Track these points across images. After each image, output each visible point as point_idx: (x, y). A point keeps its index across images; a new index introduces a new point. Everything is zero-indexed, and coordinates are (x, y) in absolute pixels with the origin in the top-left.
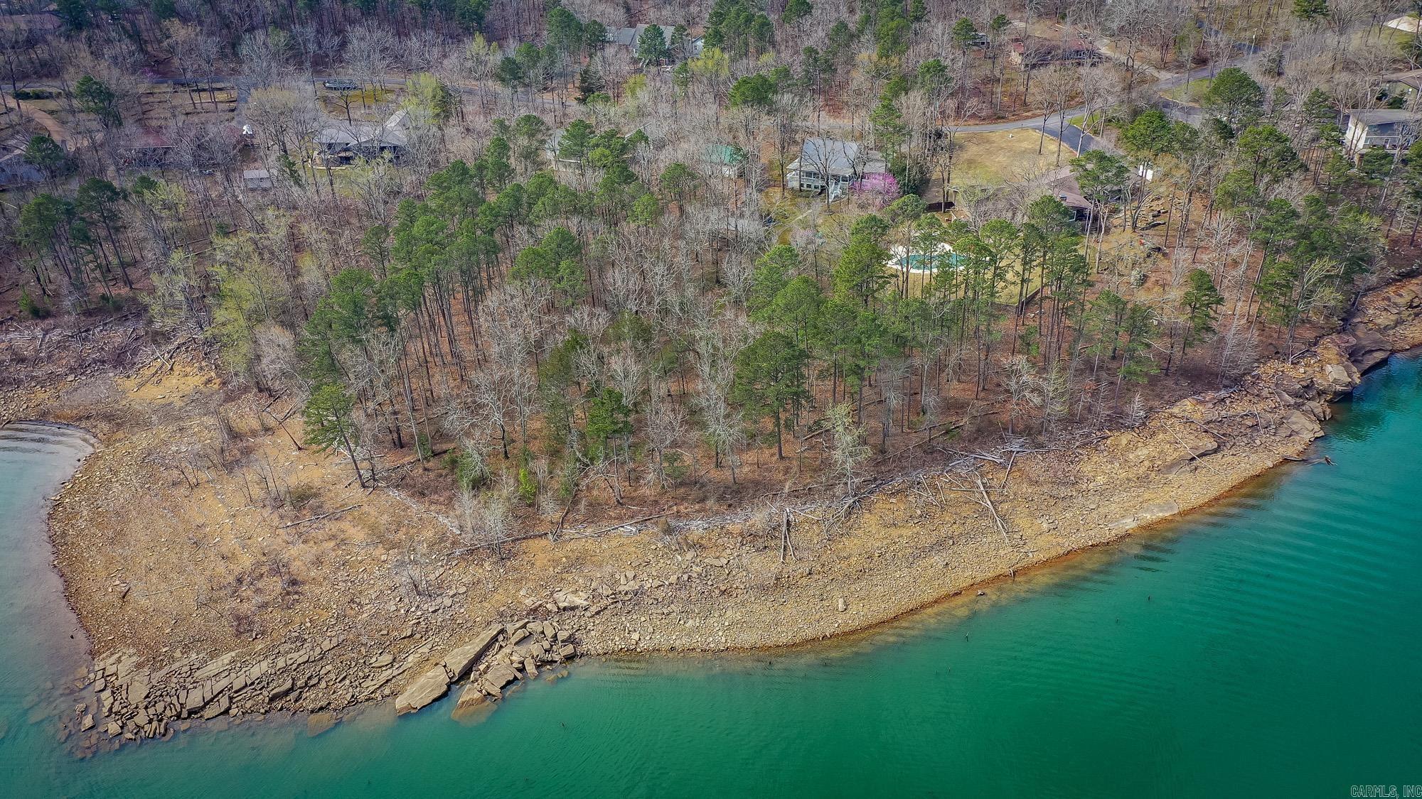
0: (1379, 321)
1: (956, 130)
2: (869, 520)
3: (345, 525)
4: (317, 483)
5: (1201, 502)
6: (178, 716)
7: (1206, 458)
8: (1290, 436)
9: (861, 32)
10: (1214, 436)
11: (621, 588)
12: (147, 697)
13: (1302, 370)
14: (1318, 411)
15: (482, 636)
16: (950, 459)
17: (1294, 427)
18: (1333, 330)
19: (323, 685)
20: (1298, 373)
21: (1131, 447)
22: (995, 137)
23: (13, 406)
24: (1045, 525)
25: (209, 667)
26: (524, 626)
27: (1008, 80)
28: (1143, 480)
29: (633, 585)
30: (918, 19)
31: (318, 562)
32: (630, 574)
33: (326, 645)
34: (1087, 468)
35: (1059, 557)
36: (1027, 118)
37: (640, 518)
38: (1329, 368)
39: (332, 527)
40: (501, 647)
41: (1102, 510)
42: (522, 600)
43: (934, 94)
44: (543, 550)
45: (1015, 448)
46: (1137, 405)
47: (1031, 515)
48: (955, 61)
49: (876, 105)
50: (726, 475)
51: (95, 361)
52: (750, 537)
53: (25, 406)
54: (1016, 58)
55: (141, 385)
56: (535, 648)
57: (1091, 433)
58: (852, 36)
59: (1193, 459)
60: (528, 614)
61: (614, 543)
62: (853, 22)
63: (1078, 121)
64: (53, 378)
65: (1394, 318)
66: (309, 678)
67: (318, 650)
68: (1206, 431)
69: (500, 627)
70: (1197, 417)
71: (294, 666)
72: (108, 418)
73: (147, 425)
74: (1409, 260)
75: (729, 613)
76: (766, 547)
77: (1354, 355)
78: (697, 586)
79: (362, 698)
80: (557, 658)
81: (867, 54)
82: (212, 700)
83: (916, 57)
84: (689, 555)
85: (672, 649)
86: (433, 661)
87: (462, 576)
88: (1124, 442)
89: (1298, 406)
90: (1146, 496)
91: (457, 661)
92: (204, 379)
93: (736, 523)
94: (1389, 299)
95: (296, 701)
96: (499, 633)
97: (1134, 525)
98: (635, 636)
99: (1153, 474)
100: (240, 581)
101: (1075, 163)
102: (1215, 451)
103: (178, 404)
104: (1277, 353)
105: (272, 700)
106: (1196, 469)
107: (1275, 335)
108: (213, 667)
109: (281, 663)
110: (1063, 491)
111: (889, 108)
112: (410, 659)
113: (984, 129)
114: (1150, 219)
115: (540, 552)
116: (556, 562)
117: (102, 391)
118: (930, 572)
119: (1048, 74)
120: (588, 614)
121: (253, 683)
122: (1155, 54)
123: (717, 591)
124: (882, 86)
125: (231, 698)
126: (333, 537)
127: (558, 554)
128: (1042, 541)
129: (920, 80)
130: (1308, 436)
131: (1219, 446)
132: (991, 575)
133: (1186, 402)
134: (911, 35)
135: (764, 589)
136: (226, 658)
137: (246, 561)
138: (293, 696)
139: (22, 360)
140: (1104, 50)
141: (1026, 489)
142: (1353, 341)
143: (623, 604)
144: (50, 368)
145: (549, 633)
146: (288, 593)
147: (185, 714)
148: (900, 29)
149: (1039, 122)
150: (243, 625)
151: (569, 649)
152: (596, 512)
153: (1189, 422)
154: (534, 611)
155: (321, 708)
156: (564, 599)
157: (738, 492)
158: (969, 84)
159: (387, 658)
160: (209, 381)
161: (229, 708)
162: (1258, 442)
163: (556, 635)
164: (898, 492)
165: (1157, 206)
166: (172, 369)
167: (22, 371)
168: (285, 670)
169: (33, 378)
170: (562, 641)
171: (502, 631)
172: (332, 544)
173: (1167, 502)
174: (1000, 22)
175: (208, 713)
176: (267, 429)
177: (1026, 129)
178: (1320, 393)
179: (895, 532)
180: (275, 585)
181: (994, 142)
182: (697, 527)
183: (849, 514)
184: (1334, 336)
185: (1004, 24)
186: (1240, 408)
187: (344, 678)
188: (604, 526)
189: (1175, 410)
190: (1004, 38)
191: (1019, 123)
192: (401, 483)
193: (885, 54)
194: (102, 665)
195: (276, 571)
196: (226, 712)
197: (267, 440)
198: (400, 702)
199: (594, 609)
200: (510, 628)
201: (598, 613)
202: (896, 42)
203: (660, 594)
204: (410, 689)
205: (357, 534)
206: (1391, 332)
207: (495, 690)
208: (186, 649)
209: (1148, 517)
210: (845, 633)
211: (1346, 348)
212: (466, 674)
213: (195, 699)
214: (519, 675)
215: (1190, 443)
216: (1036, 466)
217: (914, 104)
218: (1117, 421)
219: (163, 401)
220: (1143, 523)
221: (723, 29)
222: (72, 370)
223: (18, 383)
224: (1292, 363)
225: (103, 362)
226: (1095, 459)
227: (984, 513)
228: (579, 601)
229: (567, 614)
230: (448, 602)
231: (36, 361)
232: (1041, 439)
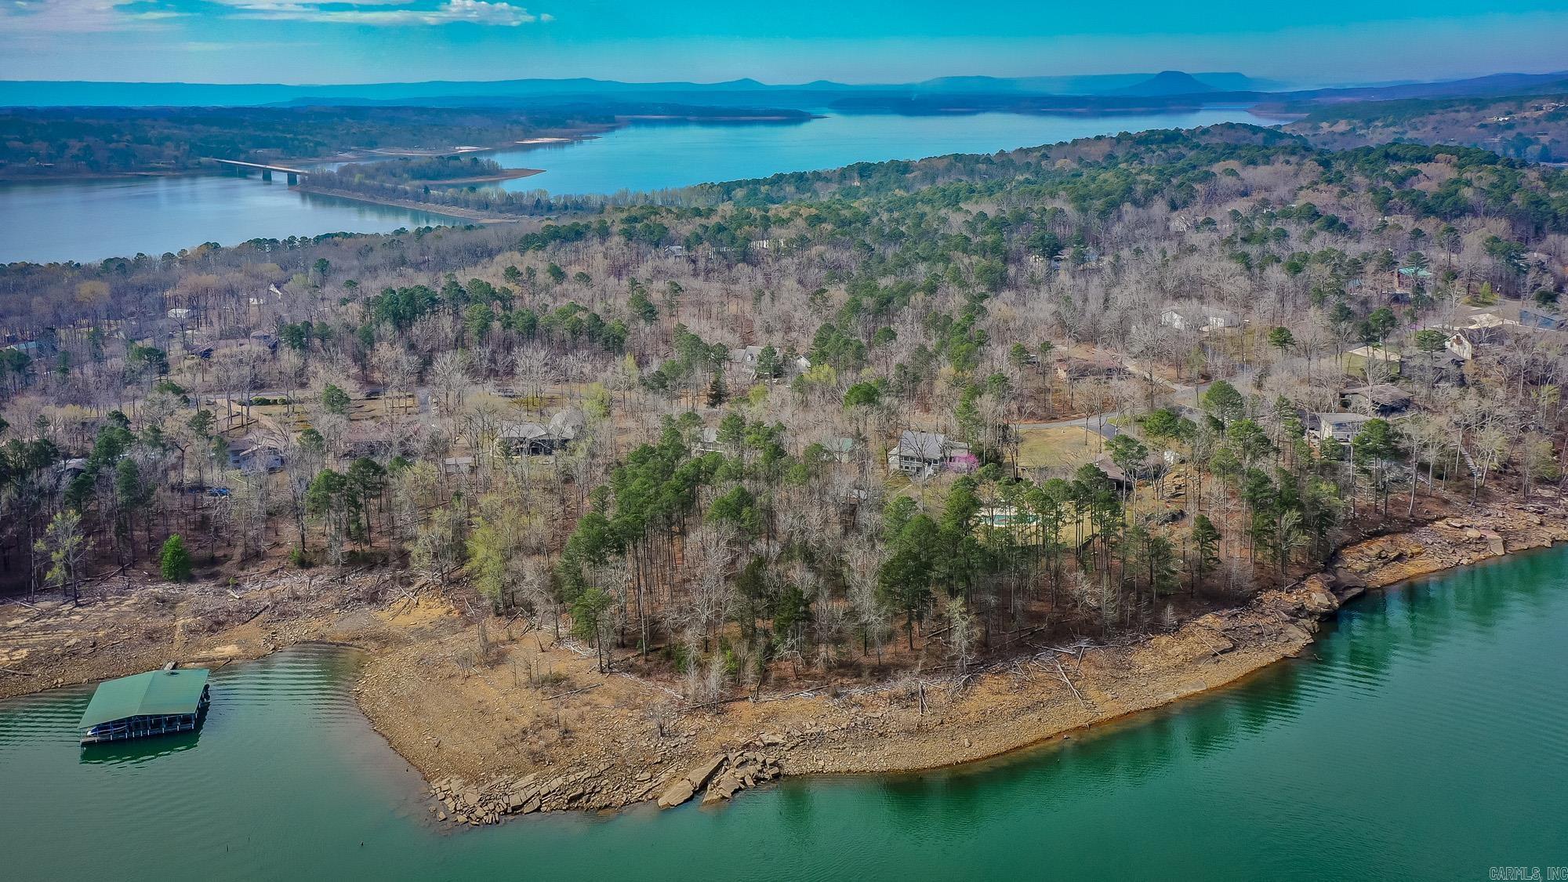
0: (1355, 567)
1: (1020, 427)
2: (981, 692)
3: (595, 696)
4: (564, 672)
5: (1223, 682)
6: (505, 811)
7: (1226, 655)
8: (1288, 641)
9: (938, 353)
10: (1231, 640)
11: (808, 731)
12: (480, 800)
13: (1295, 597)
14: (1309, 626)
15: (711, 761)
16: (1037, 651)
17: (1290, 636)
18: (1317, 570)
19: (605, 792)
20: (1292, 599)
21: (1171, 645)
22: (1051, 432)
23: (296, 631)
24: (1109, 696)
25: (520, 782)
26: (742, 755)
27: (1056, 391)
28: (1179, 668)
29: (815, 730)
30: (981, 343)
31: (582, 718)
32: (813, 723)
33: (602, 767)
34: (1137, 659)
35: (1122, 716)
36: (1075, 419)
37: (814, 687)
38: (1314, 595)
39: (586, 698)
40: (726, 770)
41: (1151, 687)
42: (737, 739)
43: (1001, 398)
44: (746, 708)
45: (1083, 645)
46: (1169, 615)
47: (1098, 689)
48: (1015, 375)
49: (958, 405)
50: (874, 661)
51: (354, 599)
52: (896, 698)
53: (306, 631)
54: (1062, 374)
55: (394, 617)
56: (752, 769)
57: (1138, 636)
58: (931, 356)
59: (1216, 655)
60: (743, 748)
61: (798, 703)
62: (932, 345)
63: (1114, 421)
64: (323, 611)
65: (1367, 565)
66: (595, 787)
67: (597, 770)
68: (1224, 636)
69: (724, 756)
70: (1216, 626)
71: (582, 780)
72: (376, 638)
73: (408, 642)
74: (1376, 524)
75: (887, 748)
76: (908, 706)
77: (1335, 588)
78: (861, 732)
79: (633, 800)
80: (767, 777)
81: (947, 369)
82: (527, 801)
83: (984, 371)
84: (854, 710)
85: (849, 771)
86: (680, 777)
87: (690, 725)
88: (1164, 642)
89: (1292, 622)
90: (1183, 678)
91: (698, 775)
92: (445, 610)
93: (885, 690)
94: (1362, 552)
95: (587, 802)
96: (724, 760)
97: (1174, 696)
98: (821, 763)
99: (1187, 664)
100: (525, 732)
101: (1109, 445)
102: (1232, 650)
103: (429, 628)
104: (1275, 584)
105: (570, 801)
106: (1218, 661)
107: (1273, 573)
108: (522, 782)
109: (572, 778)
110: (1122, 674)
111: (967, 406)
112: (663, 776)
113: (1043, 425)
114: (1174, 490)
115: (745, 710)
116: (757, 717)
117: (365, 621)
118: (1028, 724)
119: (1087, 385)
120: (785, 749)
121: (554, 791)
122: (1173, 372)
123: (877, 734)
124: (959, 393)
125: (541, 801)
126: (589, 704)
127: (758, 711)
128: (1107, 706)
129: (988, 388)
130: (1301, 642)
131: (1234, 647)
132: (1072, 726)
133: (1208, 616)
134: (977, 356)
135: (909, 732)
136: (530, 777)
137: (525, 721)
138: (584, 799)
139: (298, 598)
140: (1131, 369)
141: (1093, 671)
142: (1333, 578)
143: (810, 741)
144: (319, 604)
145: (760, 759)
146: (564, 738)
147: (509, 811)
148: (969, 351)
149: (1083, 421)
150: (537, 759)
151: (776, 770)
152: (781, 684)
153: (1211, 629)
154: (746, 746)
155: (606, 806)
156: (768, 738)
157: (883, 671)
158: (1026, 392)
159: (647, 775)
160: (449, 612)
161: (540, 806)
162: (1263, 644)
163: (765, 761)
164: (1000, 672)
165: (1179, 481)
166: (417, 604)
167: (298, 607)
168: (575, 782)
169: (308, 611)
170: (770, 765)
171: (726, 759)
172: (589, 708)
173: (1198, 682)
174: (1047, 347)
175: (526, 809)
176: (512, 640)
177: (1074, 426)
178: (1311, 614)
179: (1000, 698)
180: (554, 734)
181: (1049, 436)
182: (857, 692)
183: (966, 685)
184: (1318, 575)
185: (1049, 348)
186: (1248, 621)
187: (619, 788)
188: (788, 693)
189: (1200, 621)
190: (1050, 359)
191: (1068, 422)
192: (631, 669)
193: (960, 369)
194: (437, 785)
195: (548, 726)
196: (538, 810)
197: (515, 646)
198: (661, 802)
199: (789, 745)
200: (731, 757)
201: (792, 748)
202: (966, 361)
203: (836, 736)
204: (666, 795)
205: (606, 702)
206: (1366, 575)
207: (728, 794)
208: (499, 773)
209: (1184, 692)
210: (971, 761)
211: (1328, 583)
212: (703, 786)
213: (515, 800)
214: (743, 786)
215: (1212, 644)
216: (1100, 655)
217: (986, 404)
218: (1157, 628)
219: (417, 626)
220: (1181, 695)
221: (826, 349)
222: (337, 605)
223: (298, 614)
224: (1287, 592)
225: (359, 600)
226: (1143, 653)
227: (1065, 687)
228: (779, 739)
229: (770, 748)
230: (684, 740)
231: (309, 599)
232: (1102, 639)
